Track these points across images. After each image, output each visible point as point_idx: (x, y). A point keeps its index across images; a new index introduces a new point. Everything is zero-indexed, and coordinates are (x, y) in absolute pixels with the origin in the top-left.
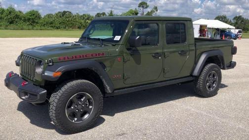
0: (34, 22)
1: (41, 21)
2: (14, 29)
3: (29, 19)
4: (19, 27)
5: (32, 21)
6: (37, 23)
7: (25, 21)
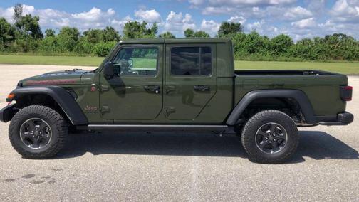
0: (281, 50)
1: (291, 50)
2: (251, 60)
3: (275, 47)
4: (258, 57)
5: (278, 49)
6: (286, 52)
7: (269, 49)
